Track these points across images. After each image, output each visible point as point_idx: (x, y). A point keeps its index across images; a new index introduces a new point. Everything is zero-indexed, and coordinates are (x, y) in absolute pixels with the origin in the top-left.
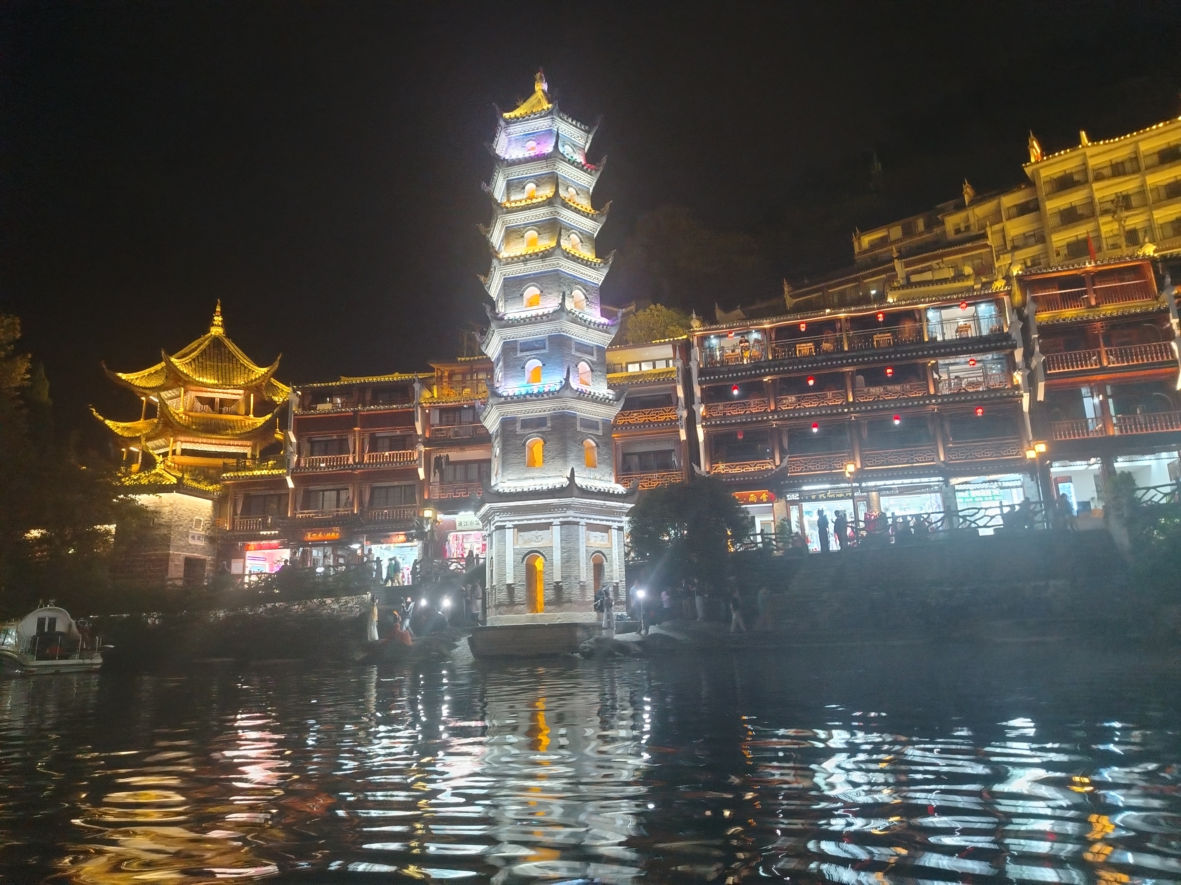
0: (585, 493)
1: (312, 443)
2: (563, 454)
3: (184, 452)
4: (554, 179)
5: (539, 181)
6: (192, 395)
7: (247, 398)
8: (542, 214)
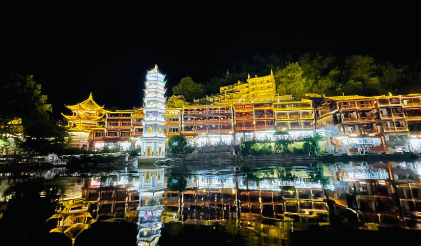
0: (158, 137)
1: (110, 123)
2: (155, 131)
3: (83, 123)
4: (157, 84)
5: (154, 84)
6: (85, 112)
7: (97, 113)
8: (155, 90)
